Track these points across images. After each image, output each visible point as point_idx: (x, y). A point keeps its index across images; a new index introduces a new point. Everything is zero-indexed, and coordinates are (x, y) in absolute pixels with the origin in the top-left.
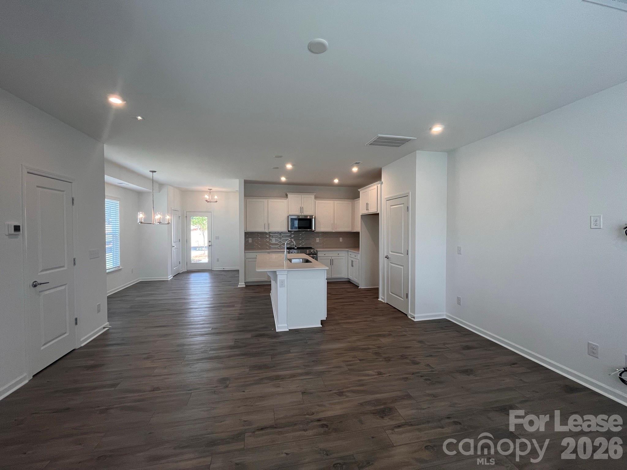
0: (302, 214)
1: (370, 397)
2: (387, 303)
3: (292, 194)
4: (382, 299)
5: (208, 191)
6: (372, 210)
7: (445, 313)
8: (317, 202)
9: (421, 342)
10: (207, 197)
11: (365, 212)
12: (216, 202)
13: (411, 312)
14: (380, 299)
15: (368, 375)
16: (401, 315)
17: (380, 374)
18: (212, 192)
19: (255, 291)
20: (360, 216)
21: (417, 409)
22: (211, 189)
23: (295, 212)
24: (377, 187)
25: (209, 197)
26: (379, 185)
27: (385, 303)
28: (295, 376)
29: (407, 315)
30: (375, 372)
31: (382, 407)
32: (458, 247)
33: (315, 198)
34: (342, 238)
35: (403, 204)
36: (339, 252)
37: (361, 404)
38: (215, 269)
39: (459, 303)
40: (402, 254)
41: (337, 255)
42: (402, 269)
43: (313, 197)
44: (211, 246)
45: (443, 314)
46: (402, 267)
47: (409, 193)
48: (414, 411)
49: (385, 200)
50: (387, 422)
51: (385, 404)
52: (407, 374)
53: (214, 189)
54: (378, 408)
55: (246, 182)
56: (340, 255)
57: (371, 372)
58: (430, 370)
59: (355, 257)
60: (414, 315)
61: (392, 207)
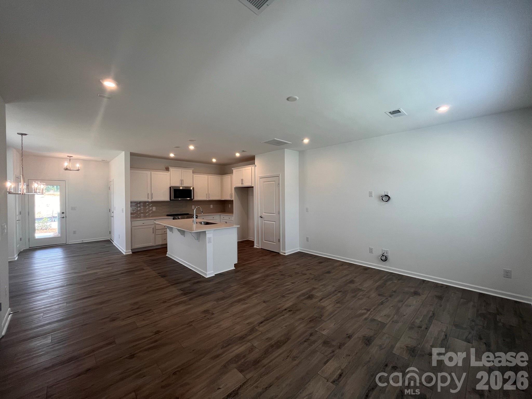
0: (182, 186)
1: (299, 294)
2: (261, 248)
3: (174, 168)
4: (257, 246)
5: (67, 159)
6: (246, 184)
7: (299, 248)
8: (195, 175)
9: (297, 265)
10: (66, 164)
11: (240, 185)
12: (78, 170)
13: (282, 250)
14: (255, 247)
15: (288, 285)
16: (275, 254)
17: (293, 283)
18: (72, 159)
19: (148, 255)
20: (234, 188)
21: (322, 292)
22: (72, 157)
23: (176, 183)
24: (251, 168)
25: (69, 164)
26: (253, 167)
27: (259, 249)
28: (250, 296)
29: (279, 253)
30: (290, 283)
31: (307, 295)
32: (306, 208)
33: (193, 173)
34: (212, 205)
35: (275, 181)
36: (213, 216)
37: (298, 297)
38: (70, 242)
39: (308, 240)
40: (274, 214)
41: (212, 219)
42: (275, 224)
43: (191, 171)
44: (65, 218)
45: (298, 249)
46: (274, 223)
47: (280, 175)
48: (321, 293)
49: (259, 178)
50: (314, 300)
51: (307, 294)
52: (305, 280)
53: (75, 156)
54: (306, 296)
55: (132, 154)
56: (214, 218)
57: (288, 284)
58: (314, 275)
59: (229, 219)
60: (285, 252)
61: (264, 183)
